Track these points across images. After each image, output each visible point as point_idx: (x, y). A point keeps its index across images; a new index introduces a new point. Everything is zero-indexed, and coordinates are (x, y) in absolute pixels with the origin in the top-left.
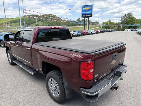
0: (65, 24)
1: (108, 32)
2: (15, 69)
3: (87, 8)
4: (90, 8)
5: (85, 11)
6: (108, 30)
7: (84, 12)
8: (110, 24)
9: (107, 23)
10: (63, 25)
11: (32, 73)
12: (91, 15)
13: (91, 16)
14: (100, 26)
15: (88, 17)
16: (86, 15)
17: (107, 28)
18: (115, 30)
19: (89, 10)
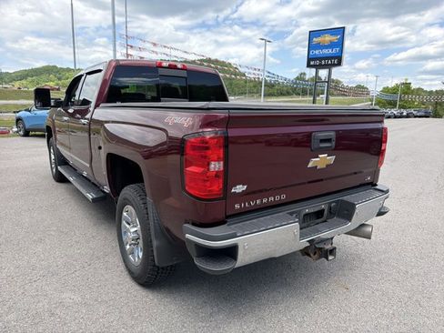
0: (255, 91)
1: (395, 117)
2: (63, 190)
3: (328, 38)
4: (335, 38)
5: (319, 46)
6: (395, 111)
7: (317, 52)
8: (405, 93)
9: (394, 90)
10: (250, 93)
11: (90, 196)
12: (337, 61)
13: (339, 64)
14: (371, 100)
15: (329, 66)
16: (320, 59)
17: (392, 104)
18: (423, 114)
19: (332, 45)
